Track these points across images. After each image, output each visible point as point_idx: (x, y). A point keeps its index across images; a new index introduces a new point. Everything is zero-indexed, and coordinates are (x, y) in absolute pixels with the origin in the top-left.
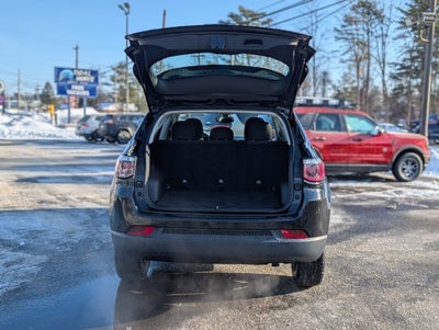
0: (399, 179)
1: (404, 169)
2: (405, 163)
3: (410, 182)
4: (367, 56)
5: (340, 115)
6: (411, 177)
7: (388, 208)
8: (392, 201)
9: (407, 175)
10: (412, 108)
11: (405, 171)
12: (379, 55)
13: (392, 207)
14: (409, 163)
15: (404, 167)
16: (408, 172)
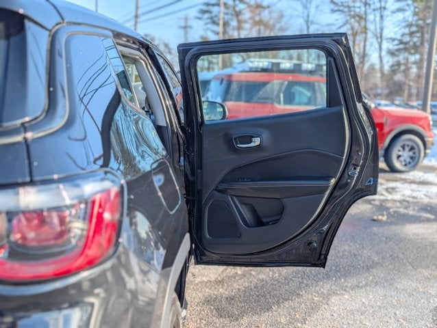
2: (401, 149)
3: (406, 173)
4: (364, 30)
5: (316, 84)
6: (409, 166)
7: (374, 220)
8: (381, 205)
9: (404, 163)
10: (410, 86)
11: (402, 159)
12: (376, 29)
13: (380, 217)
14: (407, 149)
15: (400, 153)
16: (405, 161)
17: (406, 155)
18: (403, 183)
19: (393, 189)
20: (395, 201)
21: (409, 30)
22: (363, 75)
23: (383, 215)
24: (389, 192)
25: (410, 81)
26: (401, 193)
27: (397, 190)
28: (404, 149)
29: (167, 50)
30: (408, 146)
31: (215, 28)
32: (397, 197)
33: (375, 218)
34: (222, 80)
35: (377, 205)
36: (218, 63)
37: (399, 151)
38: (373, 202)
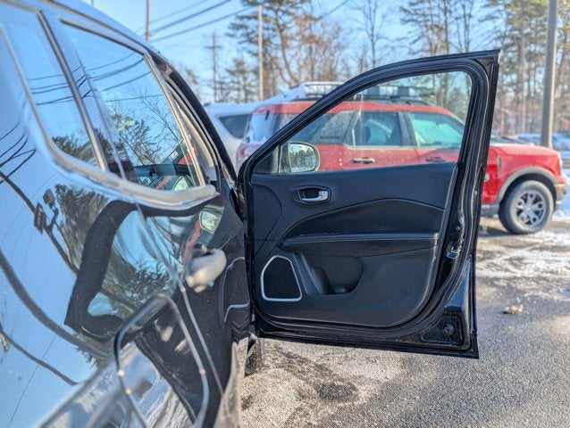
0: (512, 231)
1: (520, 212)
2: (522, 201)
3: (532, 235)
4: (445, 45)
5: (400, 114)
6: (534, 224)
7: (505, 313)
8: (510, 287)
9: (526, 220)
10: (506, 114)
11: (523, 214)
12: (460, 44)
13: (514, 308)
14: (530, 200)
15: (521, 207)
16: (528, 217)
17: (529, 208)
18: (530, 250)
19: (519, 259)
20: (528, 279)
21: (502, 43)
22: (447, 103)
23: (516, 303)
24: (516, 266)
25: (506, 108)
26: (533, 266)
27: (526, 261)
28: (526, 200)
29: (191, 79)
30: (531, 196)
31: (252, 47)
32: (528, 272)
33: (507, 309)
34: (268, 113)
35: (504, 287)
36: (258, 93)
37: (520, 204)
38: (496, 282)
